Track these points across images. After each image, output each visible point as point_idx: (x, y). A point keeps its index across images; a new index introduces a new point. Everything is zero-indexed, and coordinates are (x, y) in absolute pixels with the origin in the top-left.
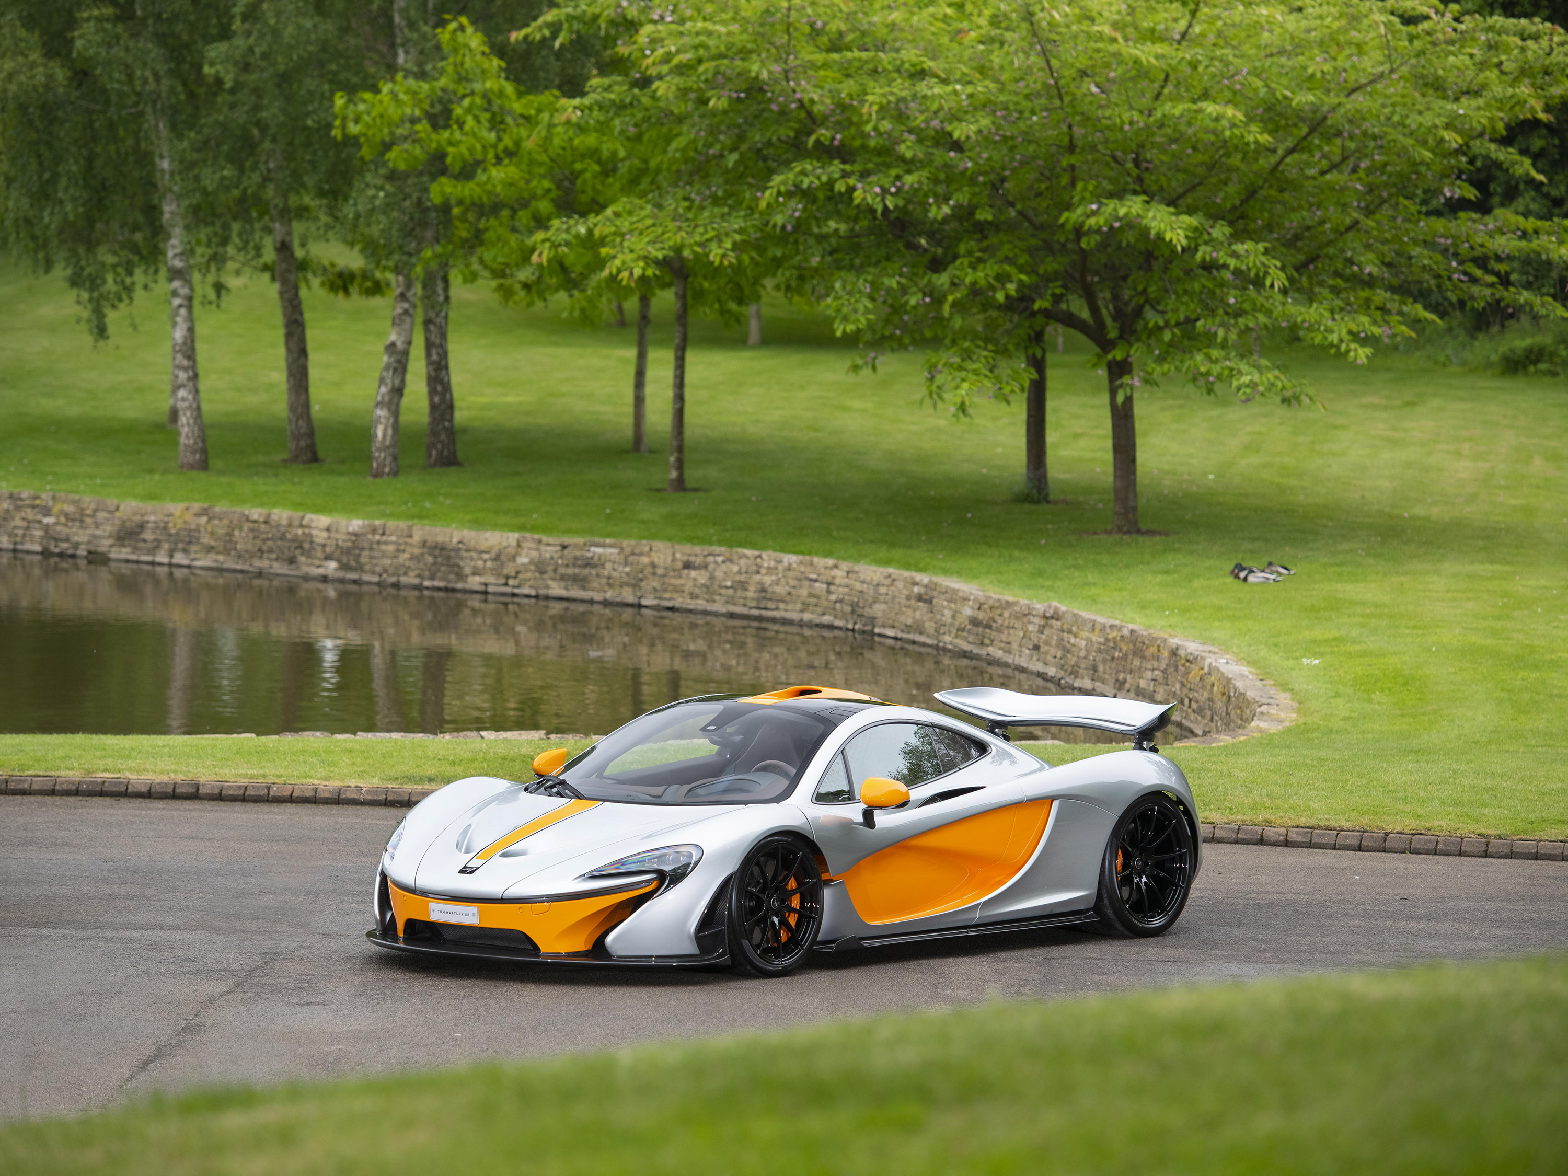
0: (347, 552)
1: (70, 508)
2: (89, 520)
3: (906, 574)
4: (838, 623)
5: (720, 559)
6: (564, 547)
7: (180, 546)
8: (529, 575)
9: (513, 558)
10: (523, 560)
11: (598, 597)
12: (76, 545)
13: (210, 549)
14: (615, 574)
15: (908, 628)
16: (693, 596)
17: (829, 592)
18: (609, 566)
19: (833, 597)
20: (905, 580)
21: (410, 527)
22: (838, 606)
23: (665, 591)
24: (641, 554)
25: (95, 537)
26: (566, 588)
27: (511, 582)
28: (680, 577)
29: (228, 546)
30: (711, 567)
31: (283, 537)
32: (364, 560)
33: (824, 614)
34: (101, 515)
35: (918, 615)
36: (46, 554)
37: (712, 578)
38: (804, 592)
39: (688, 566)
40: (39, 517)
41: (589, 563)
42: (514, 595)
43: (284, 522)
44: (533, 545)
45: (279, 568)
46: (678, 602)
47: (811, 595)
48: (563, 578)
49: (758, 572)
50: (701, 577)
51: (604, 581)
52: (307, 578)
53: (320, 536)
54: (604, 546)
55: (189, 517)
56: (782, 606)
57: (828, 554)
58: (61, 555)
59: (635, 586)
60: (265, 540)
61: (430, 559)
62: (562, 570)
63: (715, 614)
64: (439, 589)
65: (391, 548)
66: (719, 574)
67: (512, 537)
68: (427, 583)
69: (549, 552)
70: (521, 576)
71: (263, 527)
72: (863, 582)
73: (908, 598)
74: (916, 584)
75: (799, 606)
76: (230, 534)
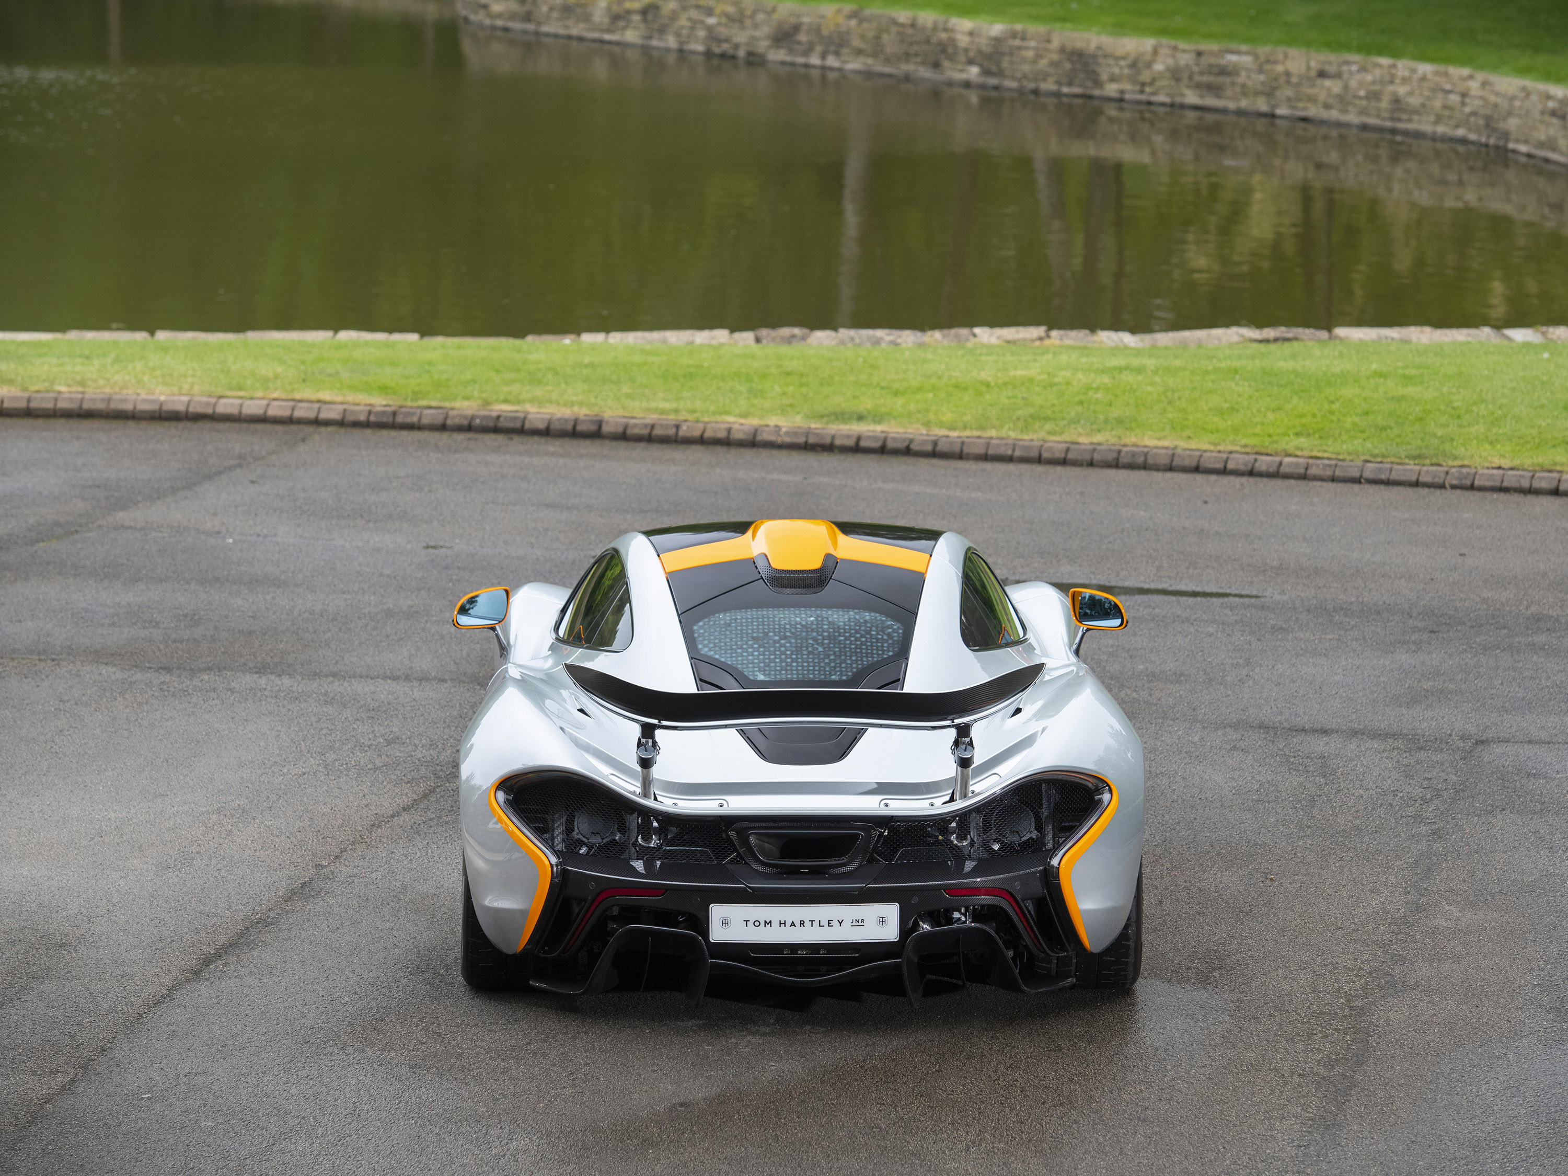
0: (988, 57)
1: (730, 9)
2: (748, 22)
3: (1542, 86)
4: (1473, 137)
5: (1354, 68)
6: (1199, 54)
7: (833, 48)
8: (1164, 83)
9: (1149, 65)
10: (1159, 67)
11: (1232, 105)
12: (736, 46)
13: (859, 52)
14: (1250, 83)
15: (1541, 145)
16: (1327, 106)
17: (1463, 104)
18: (1243, 74)
19: (1467, 110)
20: (1540, 93)
21: (1049, 33)
22: (1472, 119)
23: (1299, 100)
24: (1276, 62)
25: (753, 38)
26: (1201, 96)
27: (1148, 89)
28: (1314, 86)
29: (876, 50)
30: (1345, 76)
31: (928, 41)
32: (1005, 64)
33: (1457, 126)
34: (760, 17)
35: (1551, 131)
36: (708, 54)
37: (1346, 87)
38: (1438, 104)
39: (1322, 74)
40: (702, 17)
41: (1223, 71)
42: (1149, 103)
43: (929, 25)
44: (1168, 51)
45: (925, 73)
46: (1312, 111)
47: (1445, 107)
48: (1198, 86)
49: (1392, 82)
50: (1335, 86)
51: (1238, 89)
52: (950, 84)
53: (963, 41)
54: (1238, 53)
55: (840, 19)
56: (1415, 118)
57: (1464, 62)
58: (723, 56)
59: (1269, 94)
60: (911, 44)
61: (1068, 65)
62: (1197, 78)
63: (1347, 125)
64: (1077, 96)
65: (1030, 54)
66: (1353, 84)
67: (1147, 44)
68: (1065, 90)
69: (1185, 59)
70: (1158, 83)
71: (910, 31)
72: (1498, 94)
73: (1543, 113)
74: (1549, 97)
75: (1432, 118)
76: (878, 38)
